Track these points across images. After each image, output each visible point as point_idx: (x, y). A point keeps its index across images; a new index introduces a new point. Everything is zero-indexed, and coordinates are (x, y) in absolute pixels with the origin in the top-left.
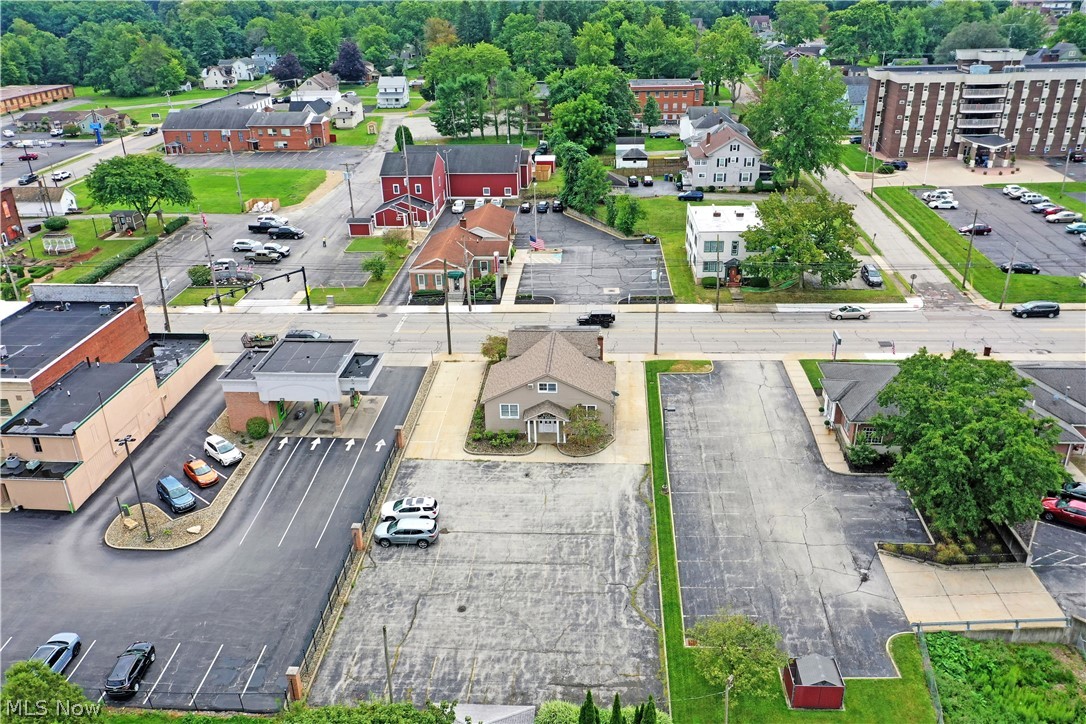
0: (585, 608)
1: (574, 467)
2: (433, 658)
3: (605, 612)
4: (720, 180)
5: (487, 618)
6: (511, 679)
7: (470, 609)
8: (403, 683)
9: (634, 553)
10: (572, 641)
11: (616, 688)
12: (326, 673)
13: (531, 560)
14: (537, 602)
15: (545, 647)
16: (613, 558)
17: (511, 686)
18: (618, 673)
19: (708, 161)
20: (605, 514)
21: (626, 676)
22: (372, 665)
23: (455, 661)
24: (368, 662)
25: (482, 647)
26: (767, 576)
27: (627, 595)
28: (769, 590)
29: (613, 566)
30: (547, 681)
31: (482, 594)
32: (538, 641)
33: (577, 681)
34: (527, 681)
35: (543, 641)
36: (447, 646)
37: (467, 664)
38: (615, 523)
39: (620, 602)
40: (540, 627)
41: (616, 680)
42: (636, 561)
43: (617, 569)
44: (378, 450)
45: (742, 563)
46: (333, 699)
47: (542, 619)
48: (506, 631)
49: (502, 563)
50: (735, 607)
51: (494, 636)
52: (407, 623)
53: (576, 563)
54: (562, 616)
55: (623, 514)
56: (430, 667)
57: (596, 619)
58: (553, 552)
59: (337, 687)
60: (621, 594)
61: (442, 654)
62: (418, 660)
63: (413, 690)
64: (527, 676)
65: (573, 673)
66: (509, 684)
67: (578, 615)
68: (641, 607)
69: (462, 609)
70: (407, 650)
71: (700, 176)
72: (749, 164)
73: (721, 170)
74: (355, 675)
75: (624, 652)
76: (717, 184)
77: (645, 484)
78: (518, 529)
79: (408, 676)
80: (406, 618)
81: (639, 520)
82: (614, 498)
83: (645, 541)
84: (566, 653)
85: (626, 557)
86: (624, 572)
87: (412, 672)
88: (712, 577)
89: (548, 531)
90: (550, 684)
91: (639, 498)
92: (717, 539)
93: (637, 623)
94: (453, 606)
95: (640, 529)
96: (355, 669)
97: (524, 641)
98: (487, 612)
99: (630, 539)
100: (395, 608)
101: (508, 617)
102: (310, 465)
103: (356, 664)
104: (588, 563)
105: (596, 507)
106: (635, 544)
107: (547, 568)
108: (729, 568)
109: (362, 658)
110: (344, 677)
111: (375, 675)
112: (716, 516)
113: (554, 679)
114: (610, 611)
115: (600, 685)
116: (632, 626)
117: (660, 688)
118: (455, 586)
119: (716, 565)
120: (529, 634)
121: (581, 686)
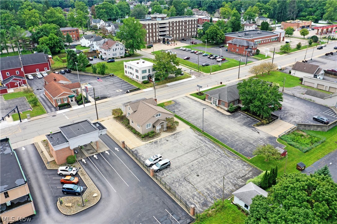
0: (222, 162)
1: (175, 134)
2: (208, 188)
4: (115, 55)
5: (206, 174)
6: (230, 183)
7: (200, 174)
8: (210, 197)
9: (215, 147)
10: (229, 169)
11: (250, 173)
15: (226, 173)
16: (212, 150)
17: (232, 184)
19: (110, 50)
20: (197, 142)
22: (198, 198)
23: (213, 186)
24: (195, 198)
28: (247, 142)
32: (223, 173)
33: (241, 176)
34: (233, 181)
35: (224, 172)
36: (207, 184)
37: (217, 185)
38: (202, 142)
39: (226, 157)
40: (219, 170)
41: (247, 172)
42: (217, 148)
43: (216, 151)
44: (118, 151)
45: (236, 139)
46: (201, 210)
47: (217, 168)
48: (214, 175)
49: (191, 162)
50: (246, 148)
52: (191, 185)
53: (207, 154)
54: (220, 166)
55: (201, 140)
56: (210, 190)
57: (227, 163)
59: (197, 207)
61: (209, 187)
62: (206, 191)
63: (215, 197)
64: (232, 181)
65: (239, 175)
67: (223, 164)
69: (198, 176)
70: (200, 190)
71: (109, 55)
72: (122, 49)
73: (114, 52)
74: (197, 202)
76: (114, 57)
77: (196, 132)
78: (183, 153)
79: (209, 195)
80: (189, 184)
81: (206, 140)
82: (194, 137)
83: (213, 143)
86: (218, 151)
87: (208, 194)
89: (191, 150)
91: (199, 135)
92: (226, 137)
93: (235, 159)
94: (195, 176)
95: (209, 141)
96: (195, 201)
98: (204, 173)
99: (210, 144)
100: (183, 184)
101: (210, 172)
102: (104, 163)
103: (194, 200)
104: (209, 153)
105: (193, 141)
108: (235, 142)
109: (193, 198)
110: (196, 204)
111: (202, 199)
114: (227, 160)
115: (246, 174)
116: (235, 161)
117: (256, 169)
118: (188, 172)
120: (219, 173)
121: (243, 176)
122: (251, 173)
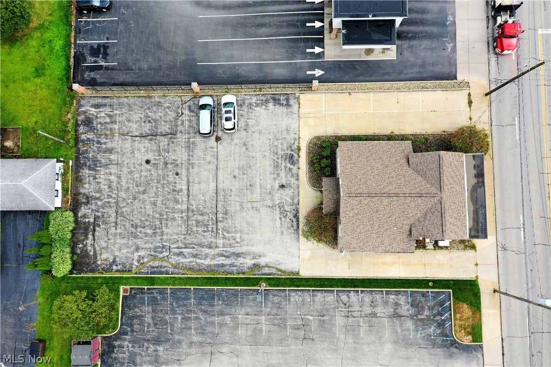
1: (294, 220)
2: (111, 153)
3: (146, 243)
5: (141, 177)
6: (98, 195)
7: (148, 166)
8: (94, 141)
11: (92, 249)
12: (100, 101)
13: (191, 197)
15: (120, 211)
16: (194, 248)
18: (103, 250)
20: (238, 243)
21: (101, 254)
22: (106, 123)
23: (109, 165)
24: (108, 120)
25: (119, 177)
30: (97, 214)
31: (160, 172)
32: (123, 207)
33: (97, 228)
34: (96, 204)
35: (124, 210)
36: (119, 159)
37: (107, 171)
38: (228, 249)
40: (135, 207)
41: (98, 249)
44: (308, 73)
45: (190, 328)
46: (83, 109)
47: (141, 208)
48: (131, 188)
50: (153, 318)
52: (137, 134)
54: (143, 219)
58: (199, 210)
59: (91, 109)
60: (161, 252)
64: (99, 203)
65: (102, 226)
66: (94, 194)
67: (144, 227)
69: (148, 162)
74: (98, 116)
75: (117, 253)
79: (98, 142)
82: (257, 249)
84: (116, 223)
85: (195, 256)
87: (101, 144)
88: (178, 307)
90: (95, 215)
91: (256, 266)
92: (214, 315)
94: (150, 157)
95: (223, 265)
96: (103, 114)
97: (124, 199)
98: (146, 176)
99: (212, 259)
100: (148, 125)
101: (141, 189)
103: (106, 114)
105: (246, 236)
106: (207, 262)
108: (185, 319)
109: (110, 116)
110: (98, 110)
111: (99, 126)
113: (98, 217)
115: (94, 241)
117: (92, 271)
118: (167, 154)
121: (94, 230)
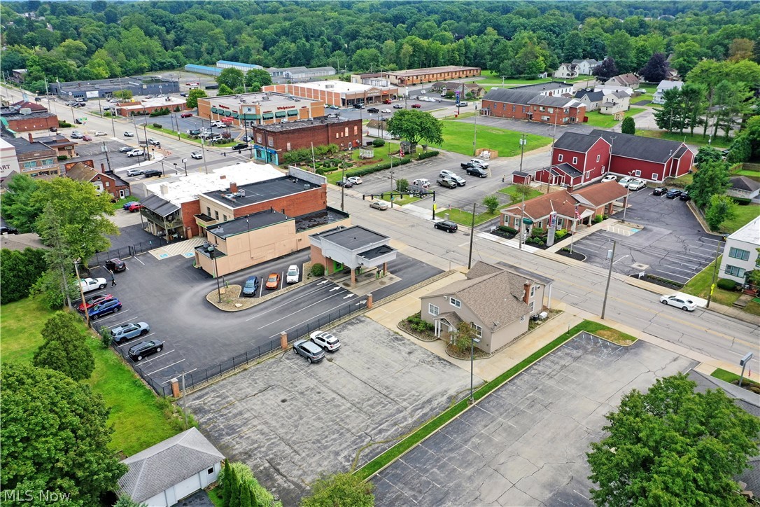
0: (335, 436)
1: (442, 361)
2: (242, 415)
3: (340, 445)
5: (287, 412)
6: (256, 446)
7: (287, 403)
8: (216, 417)
9: (401, 425)
10: (305, 448)
11: (289, 484)
12: (199, 393)
13: (347, 397)
14: (319, 418)
15: (290, 442)
16: (387, 421)
18: (302, 477)
20: (418, 396)
21: (303, 481)
22: (218, 402)
23: (247, 422)
24: (218, 399)
25: (266, 423)
26: (458, 486)
27: (365, 443)
28: (447, 494)
29: (381, 425)
30: (268, 458)
31: (302, 400)
32: (292, 437)
33: (279, 467)
34: (260, 452)
35: (294, 439)
36: (254, 413)
37: (249, 426)
38: (417, 403)
39: (356, 445)
40: (302, 431)
41: (295, 480)
42: (396, 430)
43: (380, 428)
45: (455, 469)
46: (186, 406)
47: (309, 428)
48: (286, 423)
49: (332, 390)
50: (412, 489)
51: (278, 422)
52: (255, 393)
53: (365, 412)
54: (320, 433)
55: (429, 401)
56: (235, 417)
57: (332, 445)
58: (363, 400)
59: (194, 402)
60: (363, 441)
61: (247, 415)
62: (235, 411)
63: (216, 423)
64: (263, 449)
65: (282, 463)
66: (251, 447)
67: (326, 437)
68: (362, 454)
69: (284, 401)
70: (238, 404)
74: (206, 402)
75: (320, 470)
77: (467, 392)
78: (364, 378)
79: (222, 416)
80: (258, 390)
81: (432, 410)
82: (439, 389)
83: (418, 422)
84: (295, 451)
85: (395, 424)
86: (380, 432)
87: (226, 415)
88: (424, 465)
89: (377, 388)
90: (267, 460)
91: (452, 398)
92: (461, 447)
93: (348, 460)
94: (283, 397)
95: (425, 414)
97: (286, 433)
98: (292, 409)
99: (412, 417)
100: (261, 383)
101: (296, 418)
102: (318, 298)
103: (213, 397)
104: (370, 416)
105: (420, 389)
106: (410, 421)
107: (349, 405)
108: (441, 467)
109: (218, 396)
110: (202, 399)
111: (213, 407)
112: (482, 434)
113: (272, 459)
114: (344, 446)
115: (285, 477)
116: (343, 460)
118: (297, 388)
119: (438, 460)
120: (293, 431)
121: (278, 471)
122: (289, 486)
